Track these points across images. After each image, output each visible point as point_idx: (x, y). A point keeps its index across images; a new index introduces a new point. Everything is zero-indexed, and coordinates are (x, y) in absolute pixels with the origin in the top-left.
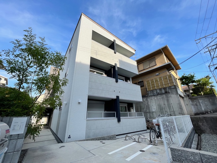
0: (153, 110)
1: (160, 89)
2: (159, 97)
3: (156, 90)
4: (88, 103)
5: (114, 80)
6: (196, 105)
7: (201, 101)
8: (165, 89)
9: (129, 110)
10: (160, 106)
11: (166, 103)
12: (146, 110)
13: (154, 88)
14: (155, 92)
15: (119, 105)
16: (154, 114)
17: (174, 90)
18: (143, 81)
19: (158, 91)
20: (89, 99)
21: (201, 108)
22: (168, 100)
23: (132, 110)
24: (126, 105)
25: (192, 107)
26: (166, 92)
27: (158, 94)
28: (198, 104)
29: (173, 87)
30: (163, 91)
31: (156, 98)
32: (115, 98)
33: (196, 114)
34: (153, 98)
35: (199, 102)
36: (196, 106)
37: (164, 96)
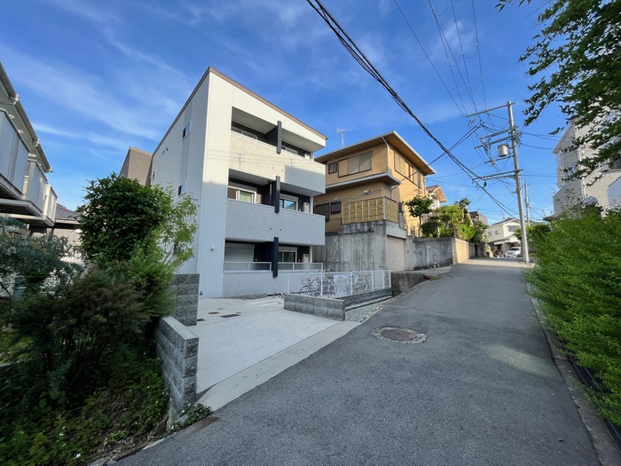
0: (346, 260)
1: (362, 224)
2: (358, 237)
3: (356, 223)
4: (226, 248)
5: (273, 208)
6: (421, 253)
7: (428, 247)
8: (369, 223)
9: (300, 259)
10: (356, 252)
11: (366, 250)
12: (335, 259)
13: (353, 221)
14: (354, 228)
15: (277, 249)
16: (346, 265)
17: (381, 228)
18: (340, 203)
19: (359, 227)
20: (227, 241)
21: (426, 259)
22: (369, 244)
23: (305, 259)
24: (295, 250)
25: (415, 256)
26: (370, 231)
27: (358, 232)
28: (424, 252)
29: (381, 222)
30: (366, 228)
31: (353, 239)
32: (272, 240)
33: (417, 268)
34: (349, 237)
35: (426, 249)
36: (419, 255)
37: (366, 236)
